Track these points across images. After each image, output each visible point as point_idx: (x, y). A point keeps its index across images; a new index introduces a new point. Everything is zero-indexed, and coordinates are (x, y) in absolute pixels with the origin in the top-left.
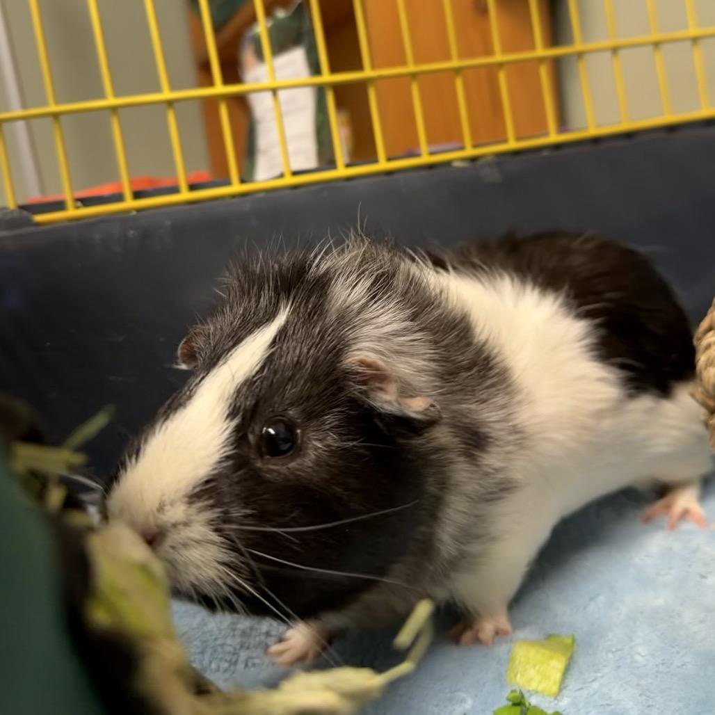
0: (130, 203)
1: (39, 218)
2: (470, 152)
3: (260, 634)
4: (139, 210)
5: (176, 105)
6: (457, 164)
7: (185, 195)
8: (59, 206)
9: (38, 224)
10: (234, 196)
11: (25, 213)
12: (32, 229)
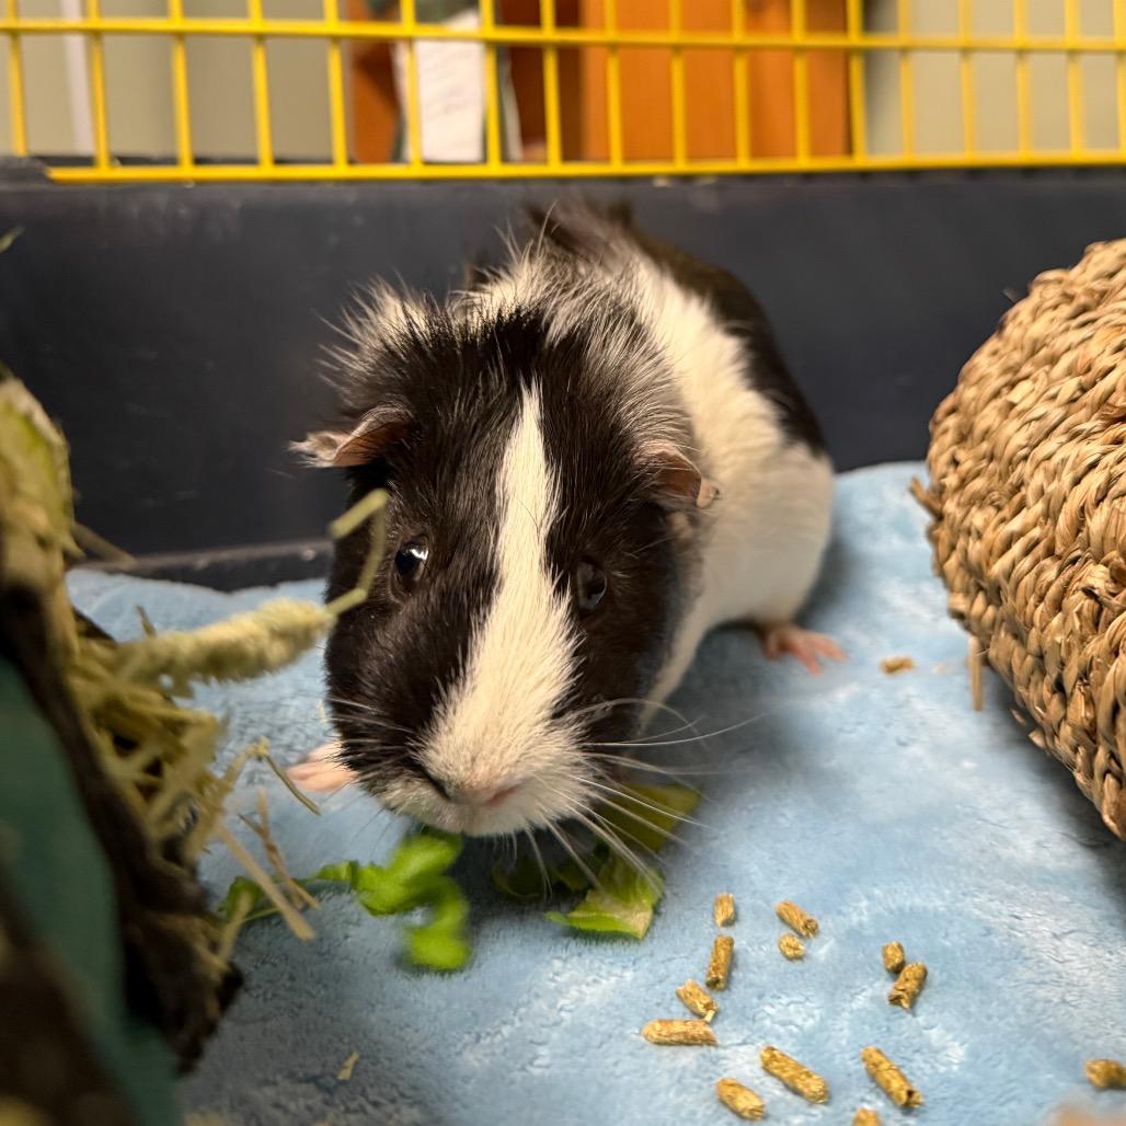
0: (187, 171)
1: (58, 174)
2: (681, 166)
3: (280, 746)
4: (200, 183)
5: (269, 42)
6: (661, 183)
7: (266, 170)
8: (87, 161)
9: (52, 181)
10: (338, 182)
11: (38, 164)
12: (45, 187)
